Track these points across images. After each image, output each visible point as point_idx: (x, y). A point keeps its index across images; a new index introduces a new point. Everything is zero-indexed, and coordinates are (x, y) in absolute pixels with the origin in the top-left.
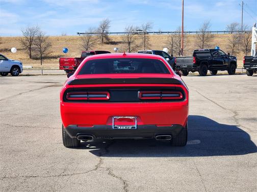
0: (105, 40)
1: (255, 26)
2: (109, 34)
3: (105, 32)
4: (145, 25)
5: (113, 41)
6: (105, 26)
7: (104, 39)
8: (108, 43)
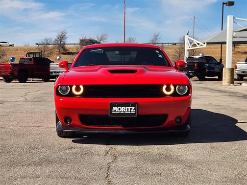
0: (62, 51)
1: (188, 34)
2: (66, 45)
3: (62, 43)
4: (100, 37)
5: (70, 51)
6: (62, 37)
7: (61, 49)
8: (65, 54)
